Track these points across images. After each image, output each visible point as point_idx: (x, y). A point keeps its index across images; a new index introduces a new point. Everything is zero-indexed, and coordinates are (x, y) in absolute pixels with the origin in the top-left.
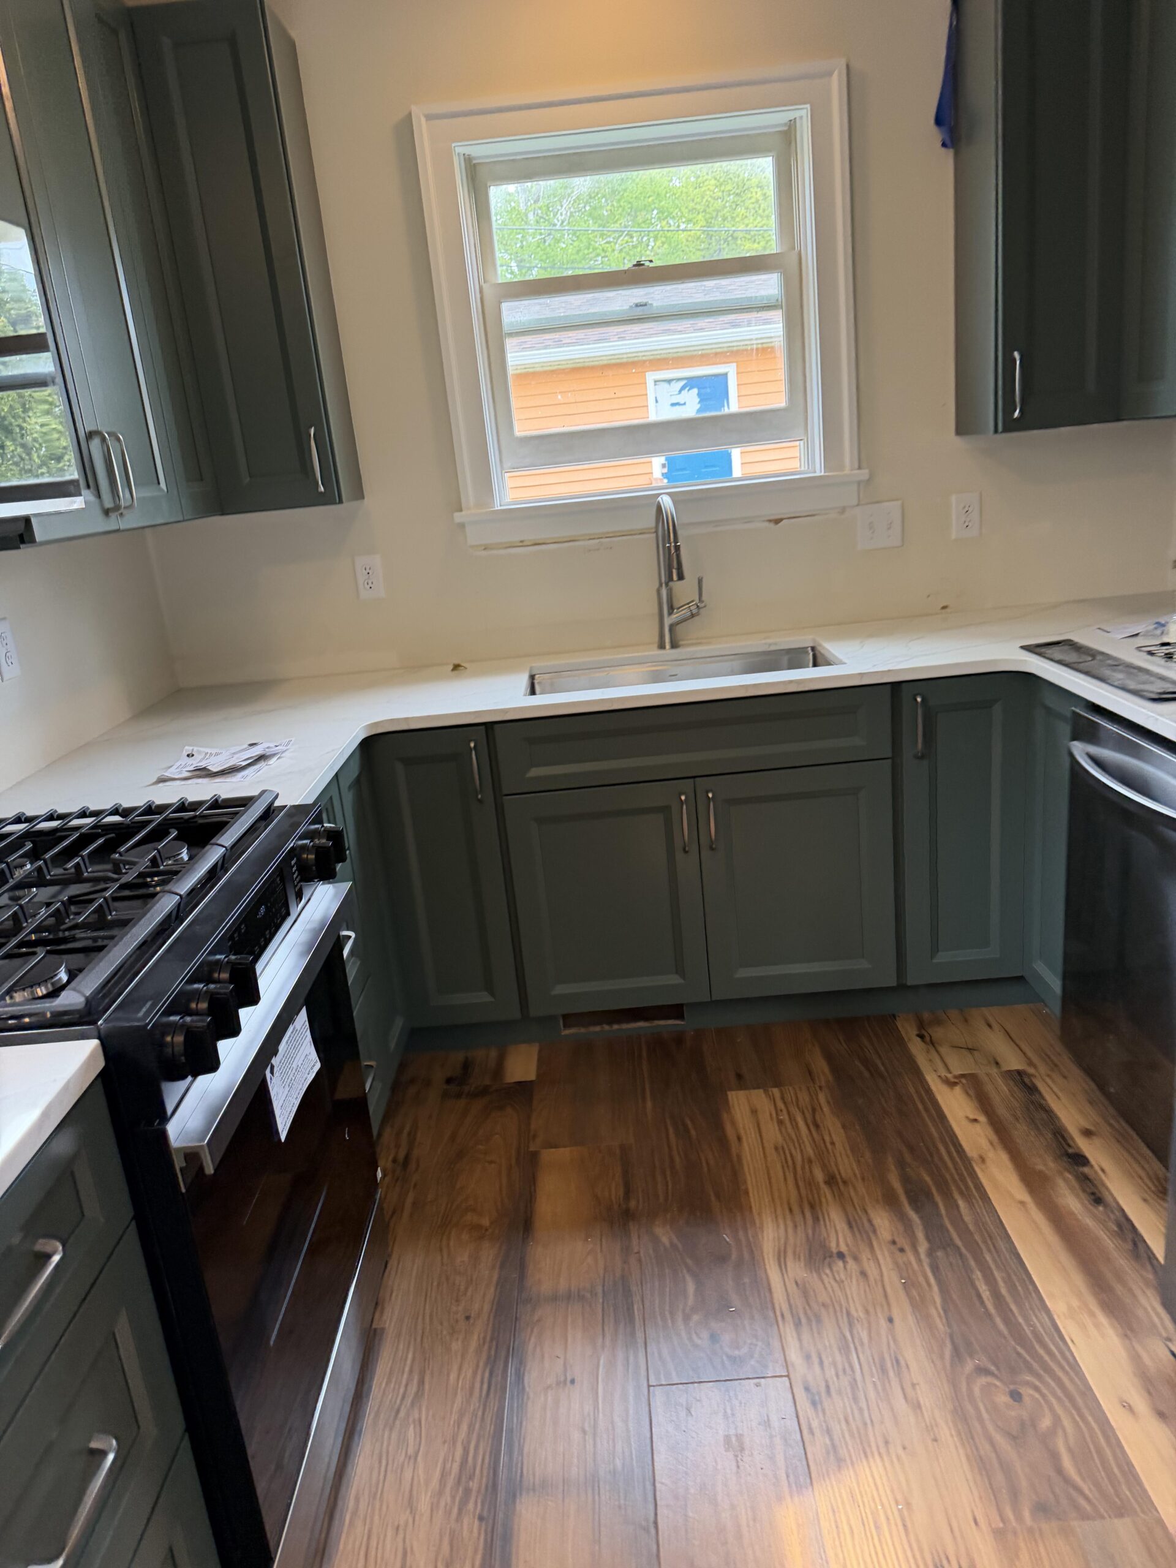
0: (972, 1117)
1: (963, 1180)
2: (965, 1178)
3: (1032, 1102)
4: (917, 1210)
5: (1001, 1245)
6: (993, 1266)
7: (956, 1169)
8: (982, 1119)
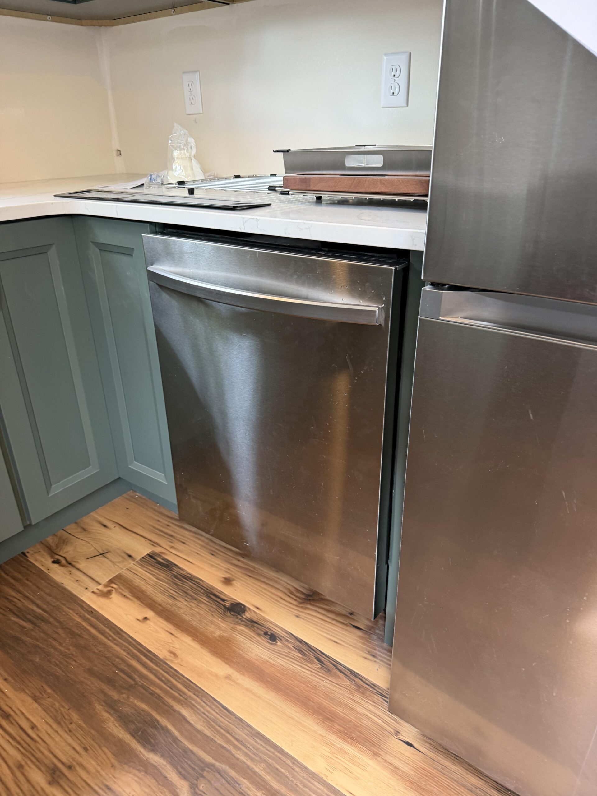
0: (141, 618)
1: (173, 687)
2: (172, 683)
3: (176, 577)
4: (154, 749)
5: (241, 734)
6: (249, 763)
7: (159, 679)
8: (150, 614)
